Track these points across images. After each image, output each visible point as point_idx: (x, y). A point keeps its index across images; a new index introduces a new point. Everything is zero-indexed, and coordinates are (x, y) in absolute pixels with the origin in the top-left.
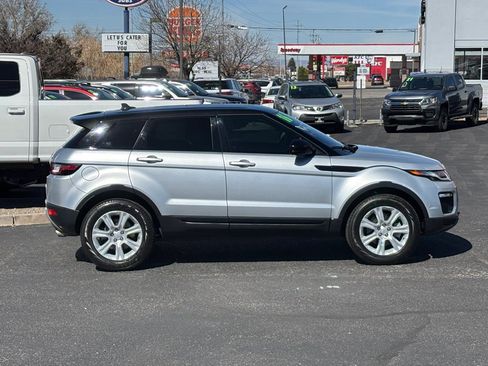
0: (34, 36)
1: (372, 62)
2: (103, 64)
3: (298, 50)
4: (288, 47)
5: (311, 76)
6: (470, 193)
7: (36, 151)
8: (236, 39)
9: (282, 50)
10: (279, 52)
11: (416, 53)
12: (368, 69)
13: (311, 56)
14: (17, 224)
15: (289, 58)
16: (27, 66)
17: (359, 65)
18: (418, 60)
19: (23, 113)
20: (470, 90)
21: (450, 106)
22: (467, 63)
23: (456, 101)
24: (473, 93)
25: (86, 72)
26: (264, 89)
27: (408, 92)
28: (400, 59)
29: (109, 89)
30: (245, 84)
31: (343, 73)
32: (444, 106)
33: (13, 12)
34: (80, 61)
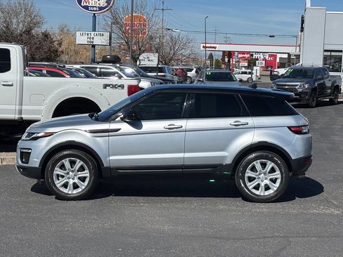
0: (28, 32)
1: (267, 58)
2: (77, 53)
3: (215, 48)
4: (207, 45)
5: (223, 66)
6: (328, 152)
7: (20, 112)
8: (171, 38)
9: (204, 47)
10: (202, 48)
11: (297, 53)
12: (264, 62)
13: (224, 52)
14: (4, 164)
15: (208, 53)
16: (16, 52)
17: (257, 59)
18: (298, 57)
19: (12, 85)
20: (333, 79)
21: (318, 90)
22: (333, 60)
23: (323, 86)
24: (335, 82)
25: (64, 57)
26: (189, 74)
27: (289, 79)
28: (286, 56)
29: (78, 70)
30: (176, 70)
31: (246, 64)
32: (314, 90)
33: (17, 15)
34: (60, 49)
